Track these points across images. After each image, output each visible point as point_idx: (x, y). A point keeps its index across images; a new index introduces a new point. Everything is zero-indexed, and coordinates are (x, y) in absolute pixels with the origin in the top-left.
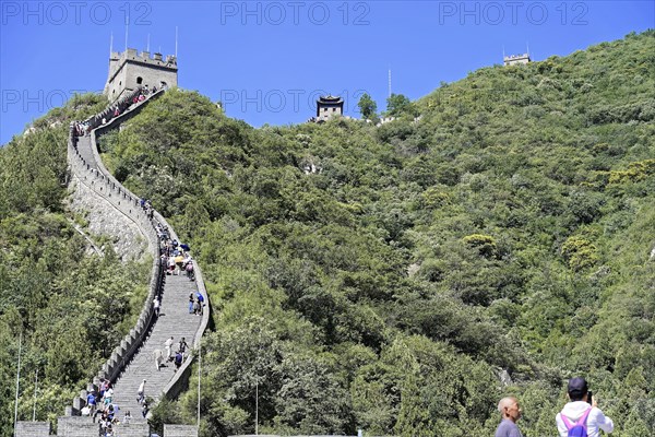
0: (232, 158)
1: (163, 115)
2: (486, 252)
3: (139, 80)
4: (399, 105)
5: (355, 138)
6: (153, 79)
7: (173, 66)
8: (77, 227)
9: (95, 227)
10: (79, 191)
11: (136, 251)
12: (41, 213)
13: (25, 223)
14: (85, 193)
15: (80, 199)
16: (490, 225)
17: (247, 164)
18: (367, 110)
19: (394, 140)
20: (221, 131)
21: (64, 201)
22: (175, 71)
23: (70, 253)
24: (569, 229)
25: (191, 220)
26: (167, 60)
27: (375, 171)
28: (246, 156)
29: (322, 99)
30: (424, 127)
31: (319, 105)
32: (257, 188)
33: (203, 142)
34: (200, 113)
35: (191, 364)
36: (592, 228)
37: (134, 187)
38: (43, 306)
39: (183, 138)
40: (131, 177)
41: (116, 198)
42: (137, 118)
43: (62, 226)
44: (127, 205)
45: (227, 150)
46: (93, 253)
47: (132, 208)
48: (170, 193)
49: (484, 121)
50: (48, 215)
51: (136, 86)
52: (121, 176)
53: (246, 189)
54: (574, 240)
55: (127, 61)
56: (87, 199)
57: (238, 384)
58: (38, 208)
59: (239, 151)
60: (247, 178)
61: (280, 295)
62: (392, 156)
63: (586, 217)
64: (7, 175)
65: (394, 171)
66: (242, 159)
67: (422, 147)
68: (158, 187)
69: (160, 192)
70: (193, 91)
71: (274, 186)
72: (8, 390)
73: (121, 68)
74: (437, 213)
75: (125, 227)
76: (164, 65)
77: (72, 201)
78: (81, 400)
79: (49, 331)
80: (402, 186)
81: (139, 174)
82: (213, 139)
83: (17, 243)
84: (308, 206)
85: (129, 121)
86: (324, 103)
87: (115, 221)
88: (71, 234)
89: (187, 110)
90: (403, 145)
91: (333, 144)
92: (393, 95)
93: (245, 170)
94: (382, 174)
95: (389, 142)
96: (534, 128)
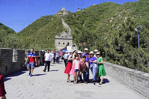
2: (90, 23)
16: (90, 21)
18: (82, 9)
24: (96, 21)
30: (86, 12)
36: (98, 21)
37: (66, 23)
49: (91, 11)
52: (65, 22)
54: (97, 22)
61: (75, 31)
62: (83, 14)
63: (98, 20)
67: (86, 14)
74: (86, 20)
86: (78, 9)
91: (79, 14)
92: (84, 8)
96: (95, 12)
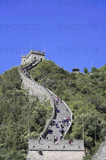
0: (62, 77)
1: (43, 66)
3: (35, 58)
4: (94, 70)
5: (85, 78)
6: (39, 58)
7: (44, 54)
8: (26, 94)
9: (31, 93)
10: (25, 84)
11: (44, 99)
12: (16, 90)
13: (11, 92)
14: (27, 84)
15: (26, 86)
17: (67, 79)
18: (86, 72)
19: (95, 78)
20: (59, 70)
21: (21, 87)
22: (44, 55)
23: (25, 100)
25: (58, 90)
26: (42, 52)
27: (91, 86)
28: (66, 77)
29: (74, 69)
30: (102, 75)
31: (73, 70)
32: (70, 85)
33: (54, 73)
34: (53, 66)
35: (71, 125)
38: (20, 114)
39: (49, 72)
40: (39, 80)
41: (36, 85)
42: (36, 67)
43: (22, 93)
44: (40, 87)
45: (61, 75)
46: (31, 100)
47: (41, 87)
48: (50, 84)
50: (17, 91)
51: (34, 60)
52: (36, 80)
53: (67, 85)
55: (32, 53)
56: (28, 86)
57: (89, 130)
58: (15, 89)
59: (64, 76)
60: (67, 82)
62: (95, 82)
64: (5, 80)
65: (96, 86)
66: (65, 78)
67: (102, 80)
68: (47, 82)
69: (48, 84)
70: (50, 60)
71: (75, 84)
72: (19, 133)
73: (30, 55)
75: (39, 93)
76: (41, 54)
77: (23, 87)
78: (42, 135)
79: (23, 120)
80: (99, 89)
81: (41, 80)
82: (57, 72)
83: (9, 98)
84: (84, 89)
85: (34, 68)
87: (36, 92)
88: (24, 95)
89: (49, 65)
90: (97, 79)
92: (92, 67)
93: (66, 80)
94: (93, 87)
95: (93, 79)
